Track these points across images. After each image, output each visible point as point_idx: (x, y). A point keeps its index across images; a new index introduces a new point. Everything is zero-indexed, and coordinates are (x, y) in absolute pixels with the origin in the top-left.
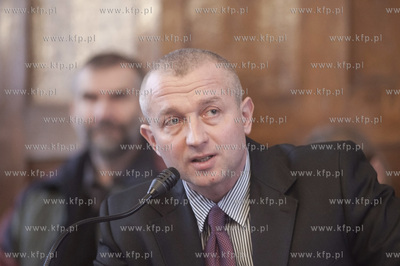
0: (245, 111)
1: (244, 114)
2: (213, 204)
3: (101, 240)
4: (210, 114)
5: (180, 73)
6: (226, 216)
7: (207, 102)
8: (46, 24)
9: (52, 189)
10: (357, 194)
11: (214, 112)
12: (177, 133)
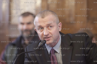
0: (59, 25)
1: (59, 26)
2: (52, 48)
3: (25, 57)
4: (50, 27)
5: (43, 17)
6: (55, 51)
7: (49, 25)
8: (14, 5)
9: (14, 45)
10: (87, 47)
11: (51, 27)
12: (42, 32)
